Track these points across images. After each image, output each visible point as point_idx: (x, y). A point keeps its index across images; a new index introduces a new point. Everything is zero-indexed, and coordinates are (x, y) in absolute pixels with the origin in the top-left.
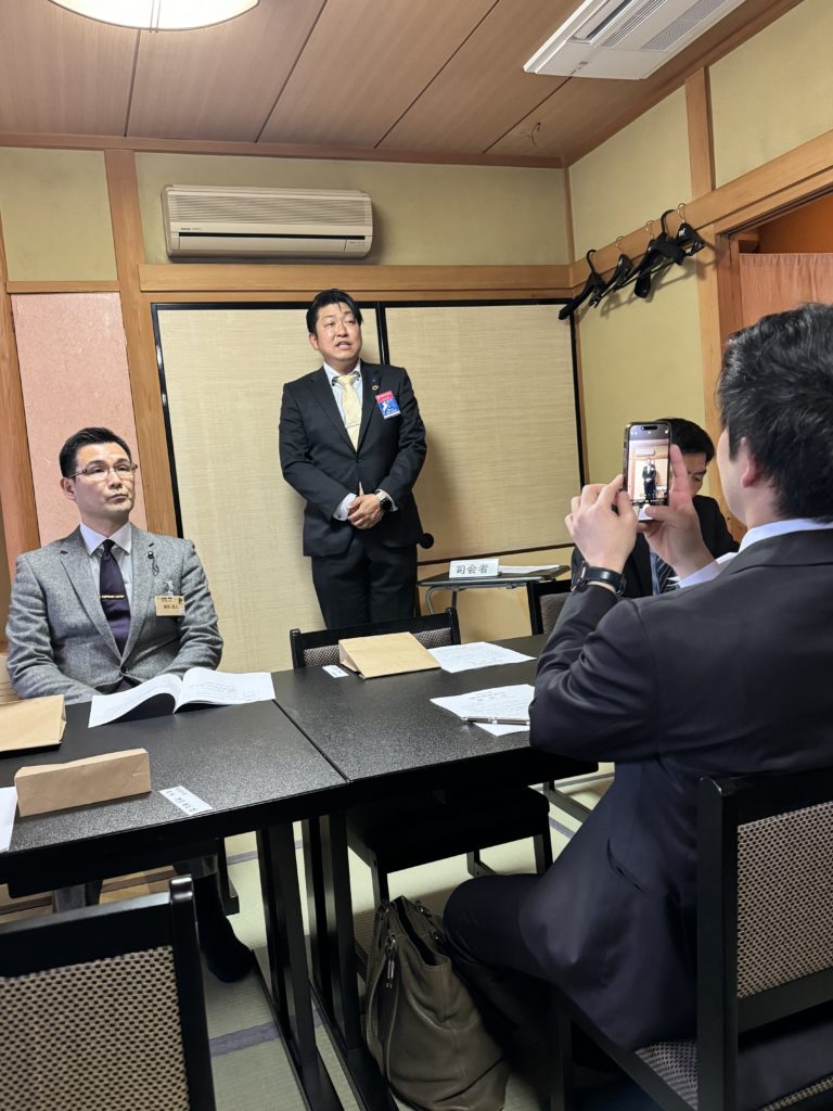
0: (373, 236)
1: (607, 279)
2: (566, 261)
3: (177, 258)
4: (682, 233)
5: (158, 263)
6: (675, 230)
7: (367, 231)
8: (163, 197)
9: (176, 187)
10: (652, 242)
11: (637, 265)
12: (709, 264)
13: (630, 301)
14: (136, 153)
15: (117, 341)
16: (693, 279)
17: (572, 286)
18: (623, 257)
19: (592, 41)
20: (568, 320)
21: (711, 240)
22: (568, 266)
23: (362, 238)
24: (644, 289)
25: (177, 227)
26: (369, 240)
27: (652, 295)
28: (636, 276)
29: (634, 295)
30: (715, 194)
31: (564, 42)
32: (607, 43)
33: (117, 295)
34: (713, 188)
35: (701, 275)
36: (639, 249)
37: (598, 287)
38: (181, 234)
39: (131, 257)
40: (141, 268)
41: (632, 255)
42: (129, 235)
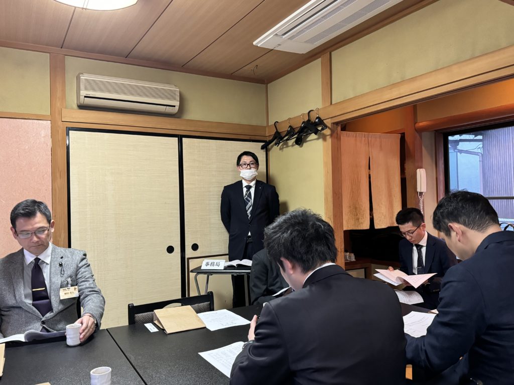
0: (179, 106)
1: (283, 135)
2: (265, 124)
3: (82, 107)
4: (317, 120)
5: (72, 108)
6: (313, 118)
7: (177, 103)
8: (78, 78)
9: (85, 75)
10: (304, 122)
11: (296, 131)
12: (328, 135)
13: (293, 145)
14: (66, 56)
15: (47, 144)
16: (321, 141)
17: (267, 135)
18: (290, 126)
19: (284, 37)
20: (265, 150)
21: (329, 125)
22: (265, 127)
23: (174, 106)
24: (299, 142)
25: (83, 93)
26: (177, 108)
27: (303, 145)
28: (296, 136)
29: (294, 143)
30: (332, 106)
31: (272, 36)
32: (291, 38)
33: (50, 122)
34: (331, 104)
35: (324, 139)
36: (298, 124)
37: (279, 138)
38: (85, 97)
39: (58, 104)
40: (64, 110)
41: (294, 127)
42: (59, 94)
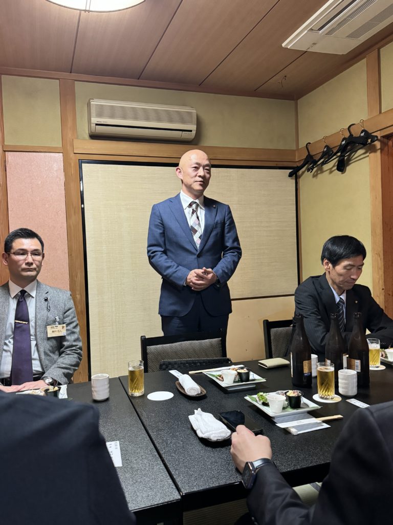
0: (196, 130)
1: (317, 158)
2: (294, 148)
3: (94, 137)
4: (362, 134)
5: (84, 139)
7: (193, 127)
8: (89, 105)
9: (95, 100)
10: (344, 139)
14: (76, 82)
15: (60, 178)
17: (297, 160)
18: (326, 146)
19: (321, 32)
20: (294, 177)
22: (294, 151)
23: (191, 131)
24: (342, 166)
25: (95, 120)
26: (194, 133)
30: (381, 115)
31: (306, 31)
32: (329, 33)
33: (61, 154)
34: (380, 112)
36: (337, 142)
37: (312, 162)
38: (97, 125)
39: (70, 135)
40: (75, 141)
41: (331, 146)
42: (70, 124)
